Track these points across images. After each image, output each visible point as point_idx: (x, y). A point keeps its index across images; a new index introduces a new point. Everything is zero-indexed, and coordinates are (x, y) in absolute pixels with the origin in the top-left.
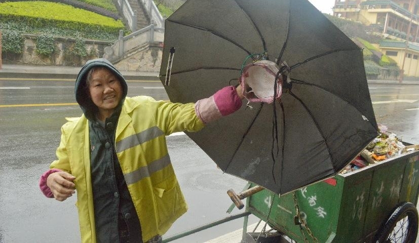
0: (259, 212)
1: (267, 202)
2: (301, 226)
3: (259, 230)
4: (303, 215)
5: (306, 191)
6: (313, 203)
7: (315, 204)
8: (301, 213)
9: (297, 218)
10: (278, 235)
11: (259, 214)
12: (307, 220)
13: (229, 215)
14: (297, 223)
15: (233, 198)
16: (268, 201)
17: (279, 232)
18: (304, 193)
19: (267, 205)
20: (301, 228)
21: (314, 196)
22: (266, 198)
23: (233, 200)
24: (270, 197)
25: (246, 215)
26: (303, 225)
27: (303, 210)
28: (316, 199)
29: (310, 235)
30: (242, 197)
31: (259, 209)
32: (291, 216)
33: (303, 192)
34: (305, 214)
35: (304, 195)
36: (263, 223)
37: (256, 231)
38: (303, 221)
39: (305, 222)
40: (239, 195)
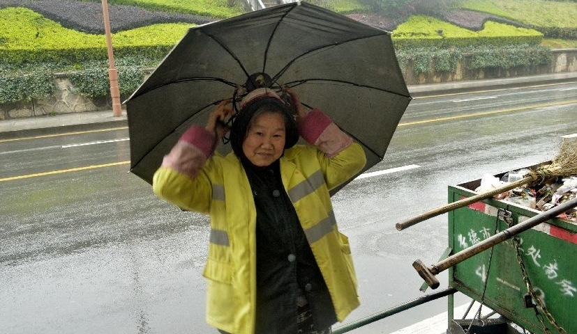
0: (469, 289)
1: (480, 274)
2: (536, 310)
3: (471, 316)
4: (538, 293)
5: (539, 256)
6: (553, 274)
7: (556, 275)
8: (535, 289)
9: (528, 298)
10: (502, 322)
11: (469, 291)
12: (546, 299)
13: (423, 295)
14: (529, 305)
15: (422, 273)
16: (481, 272)
17: (503, 317)
18: (537, 259)
19: (481, 278)
20: (537, 313)
21: (553, 263)
22: (477, 268)
24: (484, 266)
25: (450, 292)
26: (540, 308)
27: (536, 285)
28: (556, 269)
29: (552, 323)
30: (437, 270)
31: (468, 284)
32: (520, 294)
33: (534, 259)
34: (541, 291)
35: (536, 263)
36: (477, 304)
37: (466, 318)
38: (538, 302)
39: (544, 303)
40: (431, 268)
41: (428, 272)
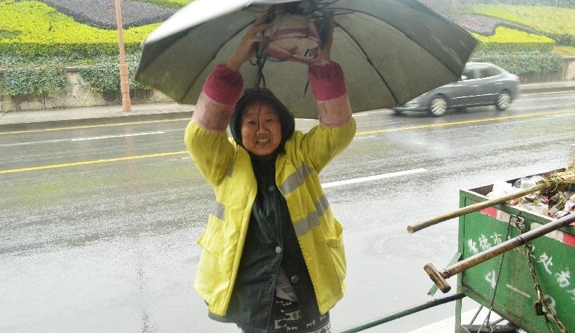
0: (478, 295)
1: (489, 280)
2: (546, 318)
3: (480, 321)
4: (549, 301)
5: (551, 264)
6: (564, 283)
7: (568, 284)
8: (546, 297)
9: (538, 306)
10: (511, 328)
11: (478, 297)
12: (557, 307)
13: (432, 299)
14: (540, 313)
15: (433, 276)
16: (490, 278)
17: (511, 324)
18: (549, 267)
19: (489, 284)
20: (548, 321)
21: (565, 271)
22: (487, 273)
23: (434, 280)
24: (494, 272)
25: (459, 297)
26: (550, 316)
27: (548, 293)
28: (569, 277)
29: (563, 331)
30: (448, 274)
31: (477, 288)
32: (530, 301)
33: (546, 266)
34: (552, 299)
35: (548, 270)
36: (485, 311)
37: (474, 324)
38: (549, 310)
39: (554, 311)
40: (442, 272)
41: (439, 275)
